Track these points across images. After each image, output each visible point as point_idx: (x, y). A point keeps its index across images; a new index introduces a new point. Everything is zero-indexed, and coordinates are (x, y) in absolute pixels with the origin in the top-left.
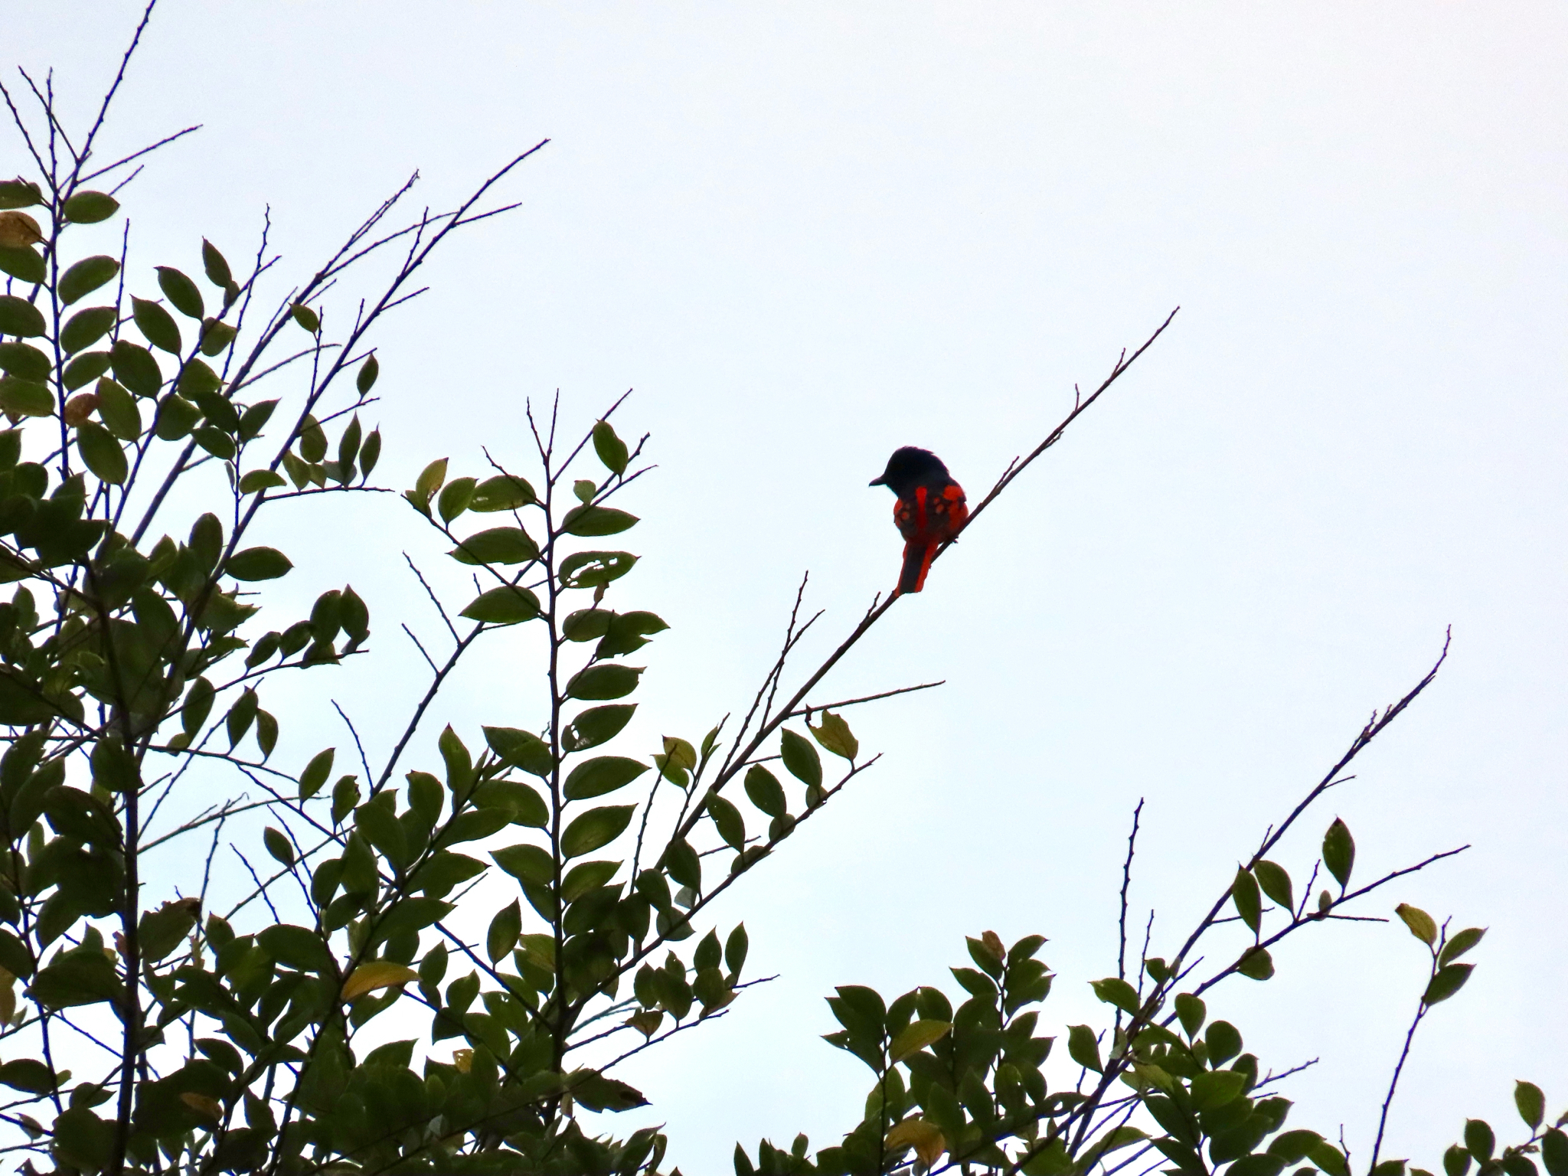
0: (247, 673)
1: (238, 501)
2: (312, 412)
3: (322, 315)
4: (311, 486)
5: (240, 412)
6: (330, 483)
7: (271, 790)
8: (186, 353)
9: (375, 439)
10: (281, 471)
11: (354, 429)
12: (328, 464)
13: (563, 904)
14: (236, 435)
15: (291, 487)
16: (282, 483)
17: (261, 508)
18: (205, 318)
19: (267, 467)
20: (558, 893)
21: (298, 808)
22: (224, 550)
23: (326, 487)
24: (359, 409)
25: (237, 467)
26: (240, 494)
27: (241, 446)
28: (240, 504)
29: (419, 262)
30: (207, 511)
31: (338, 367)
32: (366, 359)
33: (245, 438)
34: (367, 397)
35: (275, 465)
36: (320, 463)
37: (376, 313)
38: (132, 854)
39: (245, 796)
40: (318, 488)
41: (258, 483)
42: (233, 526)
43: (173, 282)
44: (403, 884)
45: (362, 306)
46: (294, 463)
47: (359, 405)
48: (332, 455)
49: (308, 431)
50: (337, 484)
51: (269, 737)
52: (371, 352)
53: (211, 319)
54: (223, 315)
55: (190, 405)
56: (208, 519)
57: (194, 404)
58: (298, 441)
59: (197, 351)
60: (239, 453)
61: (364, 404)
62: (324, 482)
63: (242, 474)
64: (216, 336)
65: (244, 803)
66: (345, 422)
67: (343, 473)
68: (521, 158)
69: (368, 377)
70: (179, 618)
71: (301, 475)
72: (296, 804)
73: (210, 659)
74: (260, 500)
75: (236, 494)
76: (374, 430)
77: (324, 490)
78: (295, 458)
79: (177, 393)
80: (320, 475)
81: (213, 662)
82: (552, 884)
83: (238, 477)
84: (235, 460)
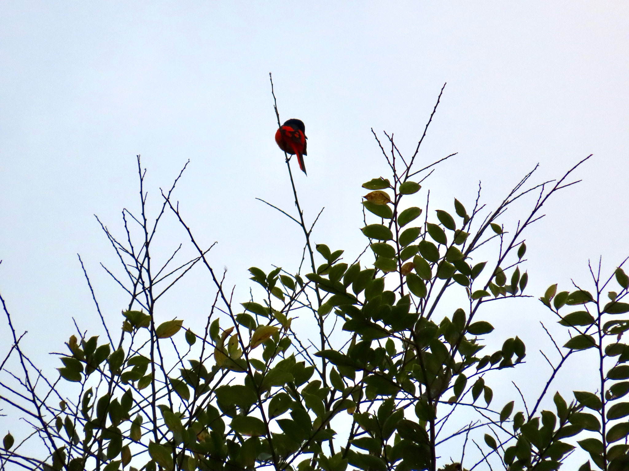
0: (477, 372)
1: (471, 303)
2: (500, 266)
3: (503, 228)
4: (500, 296)
5: (471, 267)
6: (508, 294)
7: (489, 418)
8: (449, 245)
9: (525, 276)
10: (488, 290)
11: (517, 272)
12: (506, 286)
13: (607, 462)
14: (470, 277)
15: (493, 297)
16: (489, 295)
17: (481, 305)
18: (456, 230)
19: (482, 289)
20: (605, 457)
21: (500, 425)
22: (466, 323)
23: (506, 296)
24: (518, 264)
25: (471, 289)
26: (472, 300)
27: (472, 280)
28: (472, 304)
29: (541, 205)
30: (459, 308)
31: (510, 248)
32: (521, 244)
33: (473, 278)
34: (522, 260)
35: (485, 288)
36: (504, 286)
37: (525, 226)
38: (432, 446)
39: (479, 421)
40: (503, 296)
41: (479, 296)
42: (469, 313)
43: (443, 216)
44: (542, 455)
45: (519, 223)
46: (493, 287)
47: (519, 263)
48: (508, 283)
49: (498, 274)
50: (511, 295)
51: (489, 397)
52: (523, 242)
53: (458, 230)
54: (463, 229)
55: (451, 265)
56: (460, 311)
57: (453, 264)
58: (495, 278)
59: (453, 243)
60: (471, 284)
61: (521, 262)
62: (506, 294)
63: (473, 292)
64: (460, 237)
65: (479, 424)
66: (513, 269)
67: (513, 290)
68: (581, 162)
69: (522, 251)
70: (449, 351)
71: (496, 291)
72: (499, 424)
73: (465, 367)
74: (480, 302)
75: (471, 300)
76: (525, 272)
77: (505, 297)
78: (494, 285)
79: (446, 260)
80: (504, 291)
81: (467, 368)
82: (603, 454)
83: (471, 293)
84: (470, 286)
